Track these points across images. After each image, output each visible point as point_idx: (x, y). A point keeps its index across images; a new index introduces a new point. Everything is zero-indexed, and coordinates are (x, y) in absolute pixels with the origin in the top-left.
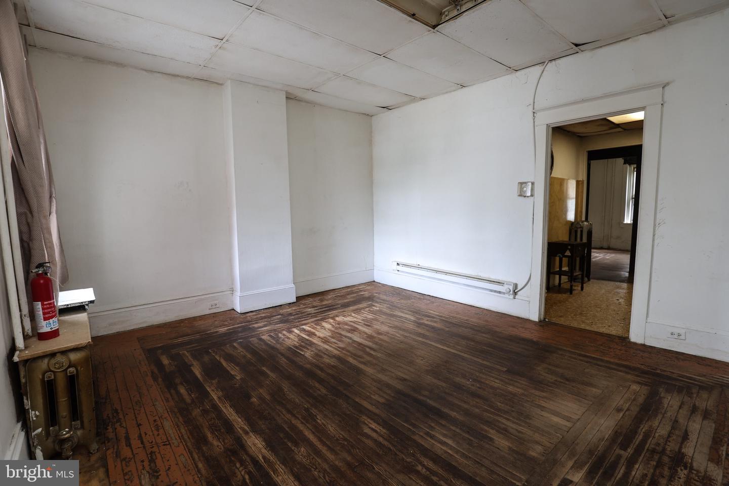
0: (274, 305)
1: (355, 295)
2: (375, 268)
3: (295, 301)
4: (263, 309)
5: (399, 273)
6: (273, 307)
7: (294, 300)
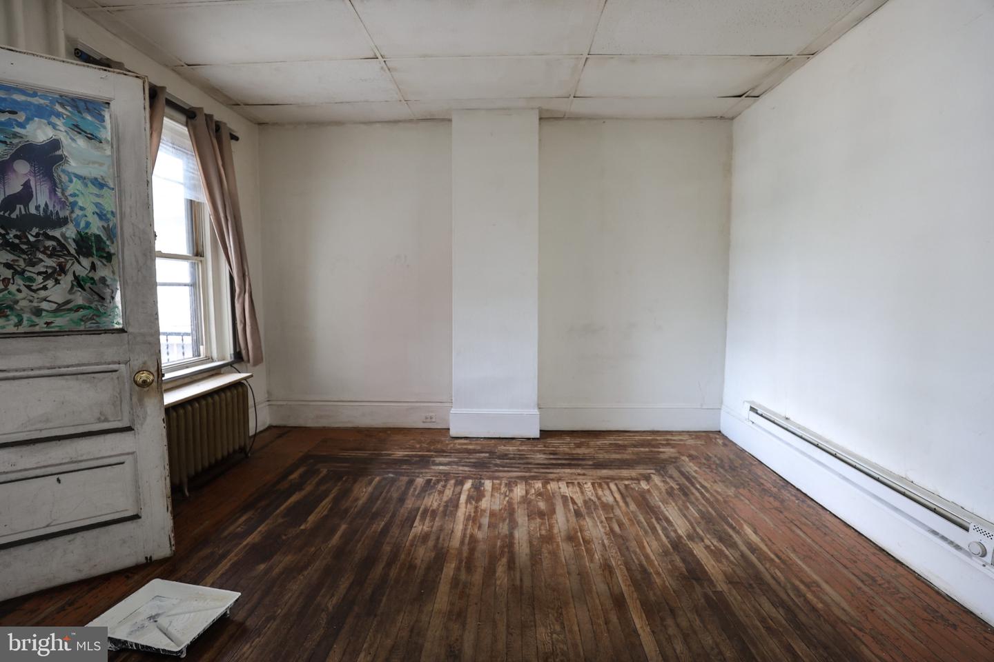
0: (501, 436)
1: (647, 449)
2: (723, 407)
3: (538, 436)
4: (485, 438)
5: (753, 426)
6: (500, 438)
7: (536, 434)
